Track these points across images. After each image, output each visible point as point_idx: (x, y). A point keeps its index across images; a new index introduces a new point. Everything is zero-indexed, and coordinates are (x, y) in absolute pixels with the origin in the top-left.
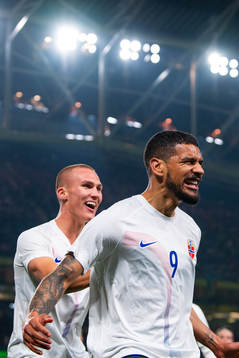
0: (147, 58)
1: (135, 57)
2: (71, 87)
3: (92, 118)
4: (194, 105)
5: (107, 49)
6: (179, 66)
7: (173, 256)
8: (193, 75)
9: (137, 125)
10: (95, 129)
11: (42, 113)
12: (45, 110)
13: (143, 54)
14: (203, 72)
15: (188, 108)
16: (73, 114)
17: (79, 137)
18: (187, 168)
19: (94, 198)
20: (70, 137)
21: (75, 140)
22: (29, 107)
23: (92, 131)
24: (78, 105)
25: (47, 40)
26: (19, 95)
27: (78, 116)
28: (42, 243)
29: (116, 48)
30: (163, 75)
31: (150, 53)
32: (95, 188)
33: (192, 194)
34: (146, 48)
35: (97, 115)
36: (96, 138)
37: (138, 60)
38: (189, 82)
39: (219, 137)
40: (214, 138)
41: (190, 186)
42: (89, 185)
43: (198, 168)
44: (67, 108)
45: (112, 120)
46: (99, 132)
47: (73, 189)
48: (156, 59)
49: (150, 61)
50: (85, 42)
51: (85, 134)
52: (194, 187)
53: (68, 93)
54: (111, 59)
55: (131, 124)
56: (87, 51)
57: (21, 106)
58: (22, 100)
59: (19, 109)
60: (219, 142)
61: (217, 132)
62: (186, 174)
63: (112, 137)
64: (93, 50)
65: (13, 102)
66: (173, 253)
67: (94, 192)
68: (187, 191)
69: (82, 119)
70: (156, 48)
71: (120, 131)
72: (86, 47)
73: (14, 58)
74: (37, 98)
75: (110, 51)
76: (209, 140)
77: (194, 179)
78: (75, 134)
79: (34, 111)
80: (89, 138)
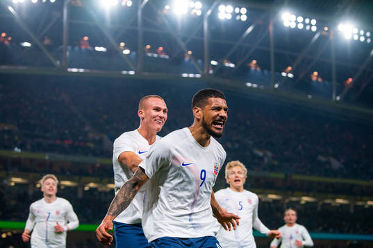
0: (238, 18)
1: (229, 17)
2: (184, 39)
3: (200, 61)
4: (272, 50)
5: (209, 12)
6: (260, 22)
7: (203, 173)
8: (271, 28)
9: (232, 65)
10: (203, 70)
11: (165, 59)
12: (167, 57)
13: (234, 15)
14: (278, 26)
15: (268, 53)
16: (187, 59)
17: (191, 75)
18: (215, 113)
19: (161, 118)
20: (185, 75)
21: (188, 77)
22: (156, 55)
23: (201, 72)
24: (190, 52)
25: (167, 7)
26: (148, 47)
27: (190, 60)
28: (129, 144)
29: (215, 11)
30: (250, 29)
31: (240, 14)
32: (162, 111)
33: (217, 131)
34: (237, 10)
35: (203, 60)
36: (203, 75)
37: (232, 19)
38: (268, 33)
39: (290, 72)
40: (287, 73)
41: (217, 126)
42: (158, 109)
43: (223, 113)
44: (182, 55)
45: (214, 63)
46: (205, 71)
47: (148, 112)
48: (244, 18)
49: (240, 19)
50: (193, 8)
51: (195, 73)
52: (219, 126)
53: (183, 45)
54: (213, 19)
55: (227, 65)
56: (195, 13)
57: (150, 55)
58: (150, 51)
59: (148, 57)
60: (290, 75)
61: (290, 68)
62: (215, 117)
63: (214, 75)
64: (199, 13)
65: (144, 52)
66: (203, 171)
67: (161, 114)
68: (214, 129)
69: (193, 62)
70: (244, 10)
71: (220, 70)
72: (194, 11)
73: (144, 21)
74: (161, 49)
75: (212, 13)
76: (284, 74)
77: (220, 120)
78: (188, 73)
79: (159, 58)
80: (198, 76)
